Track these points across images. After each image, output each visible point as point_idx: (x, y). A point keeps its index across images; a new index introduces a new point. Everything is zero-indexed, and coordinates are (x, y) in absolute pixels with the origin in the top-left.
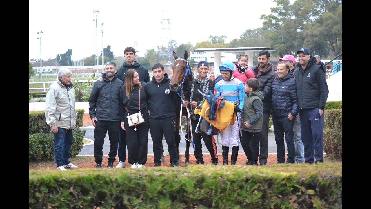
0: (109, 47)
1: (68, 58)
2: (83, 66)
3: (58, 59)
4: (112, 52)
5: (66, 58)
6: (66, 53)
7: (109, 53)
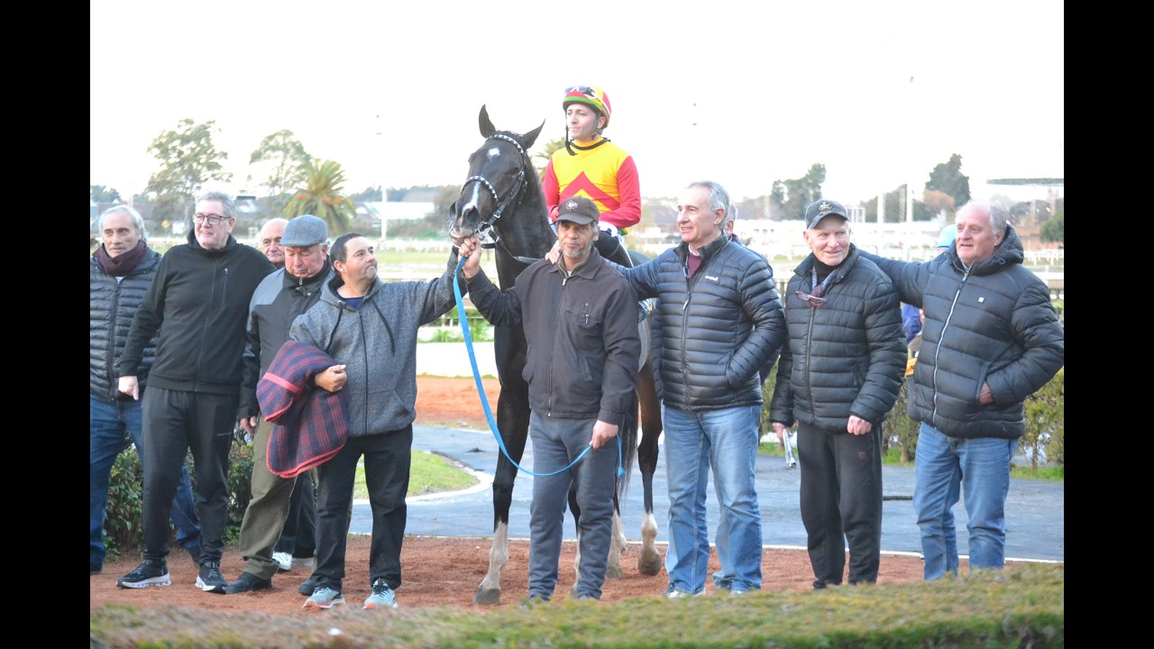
0: (955, 161)
1: (811, 192)
2: (860, 221)
3: (777, 196)
4: (967, 179)
5: (802, 196)
6: (805, 180)
7: (955, 179)
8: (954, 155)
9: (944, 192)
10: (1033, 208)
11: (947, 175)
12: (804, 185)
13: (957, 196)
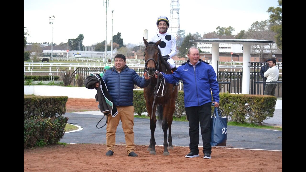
1: (79, 42)
2: (93, 52)
3: (70, 44)
4: (122, 39)
5: (77, 43)
6: (78, 38)
7: (119, 40)
8: (119, 33)
9: (116, 43)
10: (141, 48)
11: (117, 38)
12: (77, 40)
13: (120, 44)
